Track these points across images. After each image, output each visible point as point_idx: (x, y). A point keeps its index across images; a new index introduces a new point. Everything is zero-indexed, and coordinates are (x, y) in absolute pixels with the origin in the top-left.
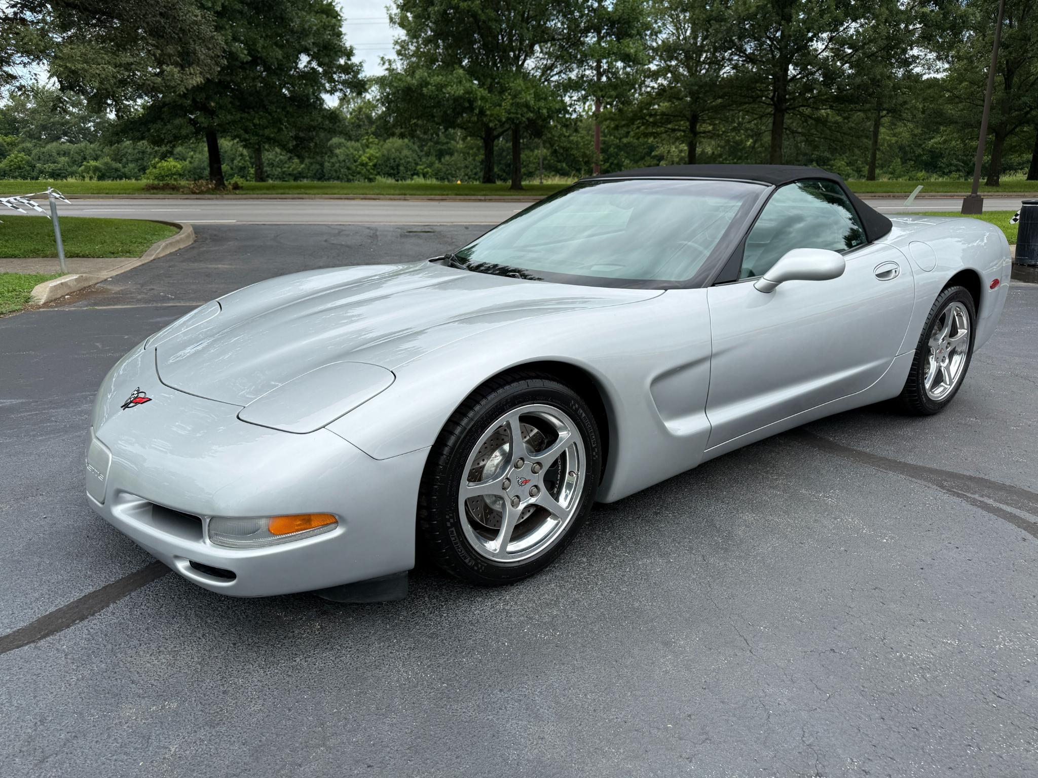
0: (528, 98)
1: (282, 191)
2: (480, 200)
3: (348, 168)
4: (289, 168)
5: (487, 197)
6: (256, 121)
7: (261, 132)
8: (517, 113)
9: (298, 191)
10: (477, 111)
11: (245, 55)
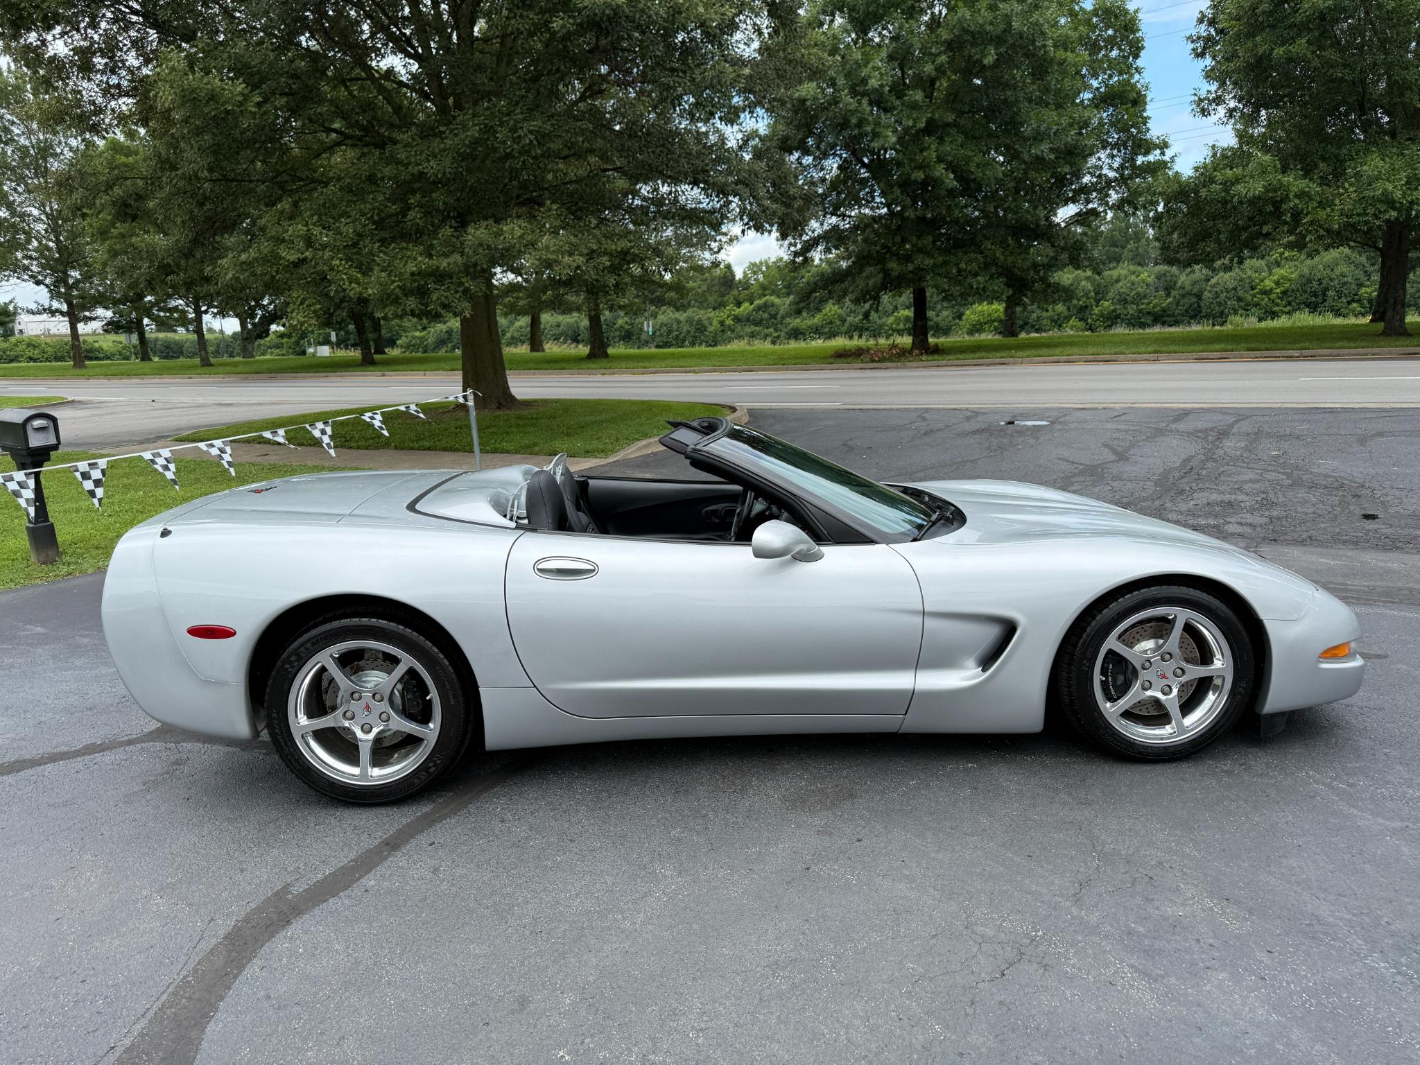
0: (1390, 187)
1: (984, 354)
3: (1240, 299)
5: (1305, 352)
6: (962, 265)
8: (1365, 214)
9: (1005, 354)
10: (1288, 218)
11: (950, 180)
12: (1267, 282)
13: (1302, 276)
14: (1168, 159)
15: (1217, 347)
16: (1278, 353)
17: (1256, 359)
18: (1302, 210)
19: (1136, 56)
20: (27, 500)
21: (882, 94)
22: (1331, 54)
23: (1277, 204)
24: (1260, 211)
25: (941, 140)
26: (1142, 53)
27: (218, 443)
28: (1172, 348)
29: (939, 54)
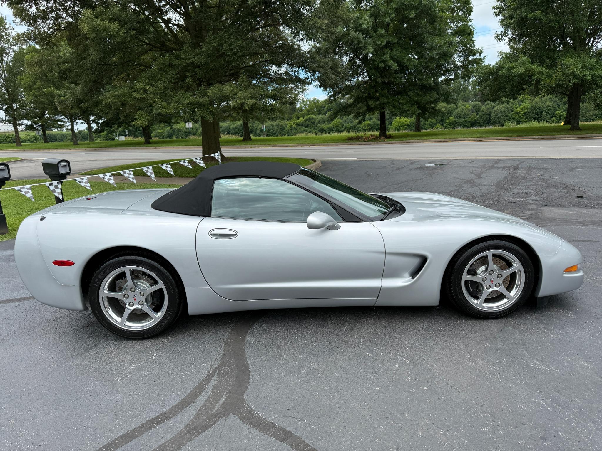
0: (575, 69)
1: (410, 138)
2: (534, 139)
3: (507, 116)
4: (469, 118)
5: (540, 137)
6: (400, 101)
7: (401, 107)
8: (565, 81)
9: (419, 138)
10: (534, 82)
11: (395, 66)
12: (518, 109)
13: (532, 106)
14: (483, 58)
15: (505, 135)
16: (529, 137)
17: (521, 140)
18: (540, 79)
19: (470, 15)
20: (58, 193)
21: (368, 31)
22: (551, 16)
23: (530, 77)
24: (523, 79)
25: (392, 50)
26: (472, 13)
27: (127, 171)
28: (487, 135)
29: (392, 14)
